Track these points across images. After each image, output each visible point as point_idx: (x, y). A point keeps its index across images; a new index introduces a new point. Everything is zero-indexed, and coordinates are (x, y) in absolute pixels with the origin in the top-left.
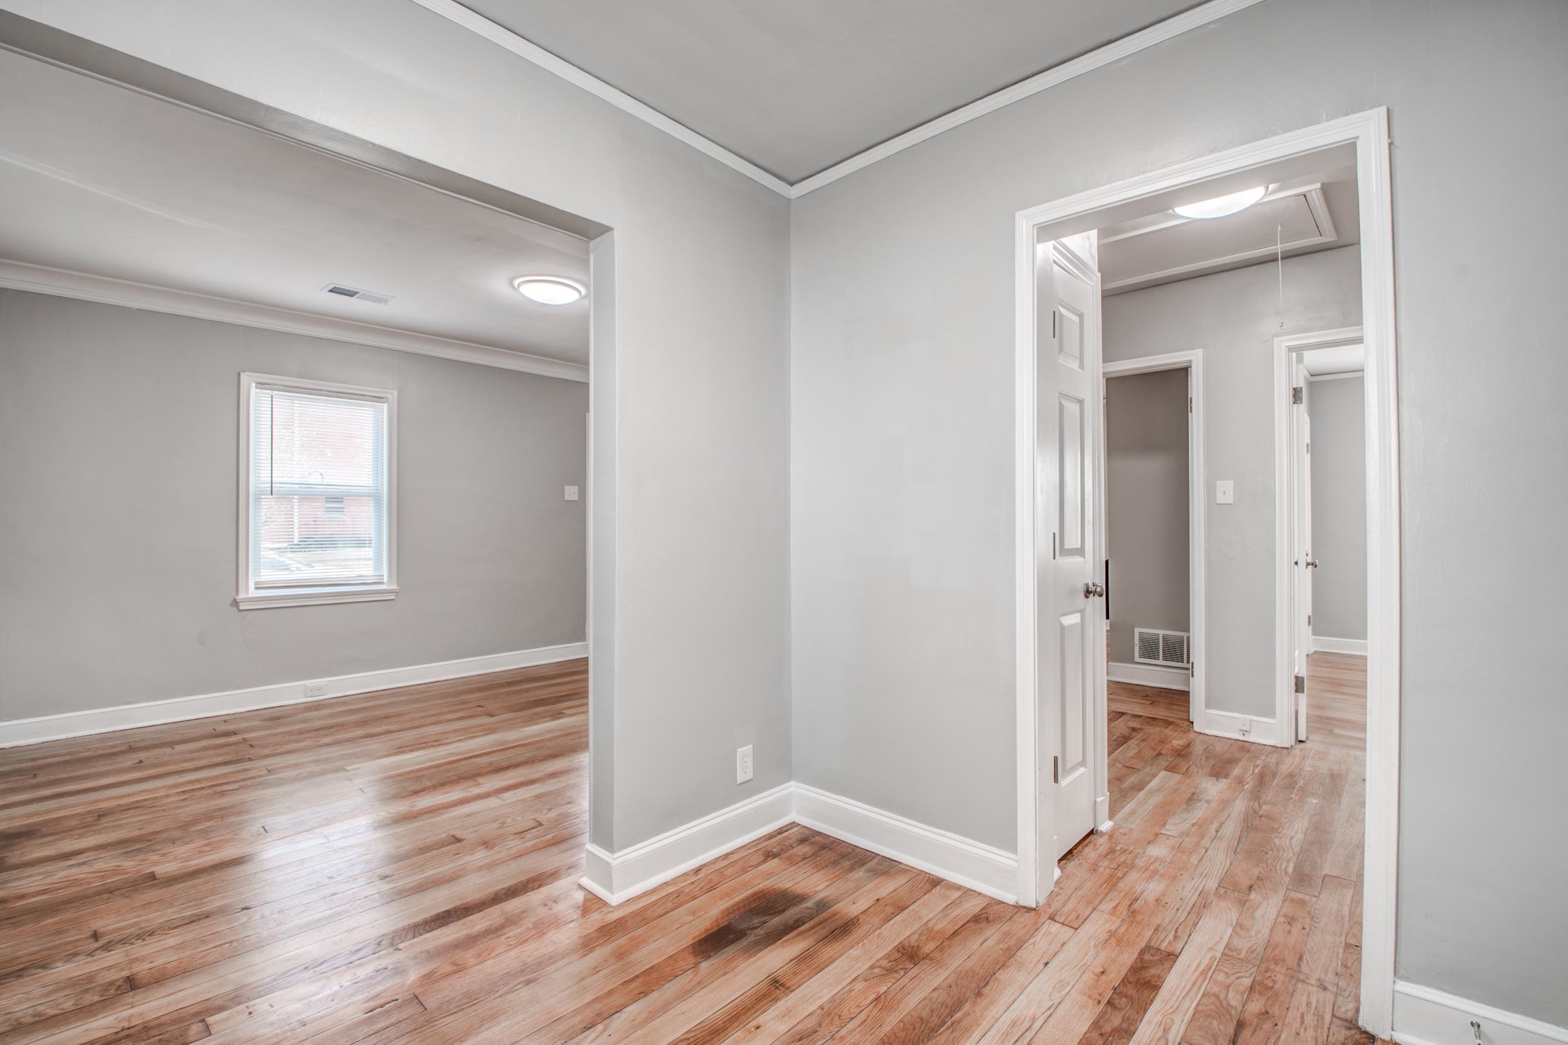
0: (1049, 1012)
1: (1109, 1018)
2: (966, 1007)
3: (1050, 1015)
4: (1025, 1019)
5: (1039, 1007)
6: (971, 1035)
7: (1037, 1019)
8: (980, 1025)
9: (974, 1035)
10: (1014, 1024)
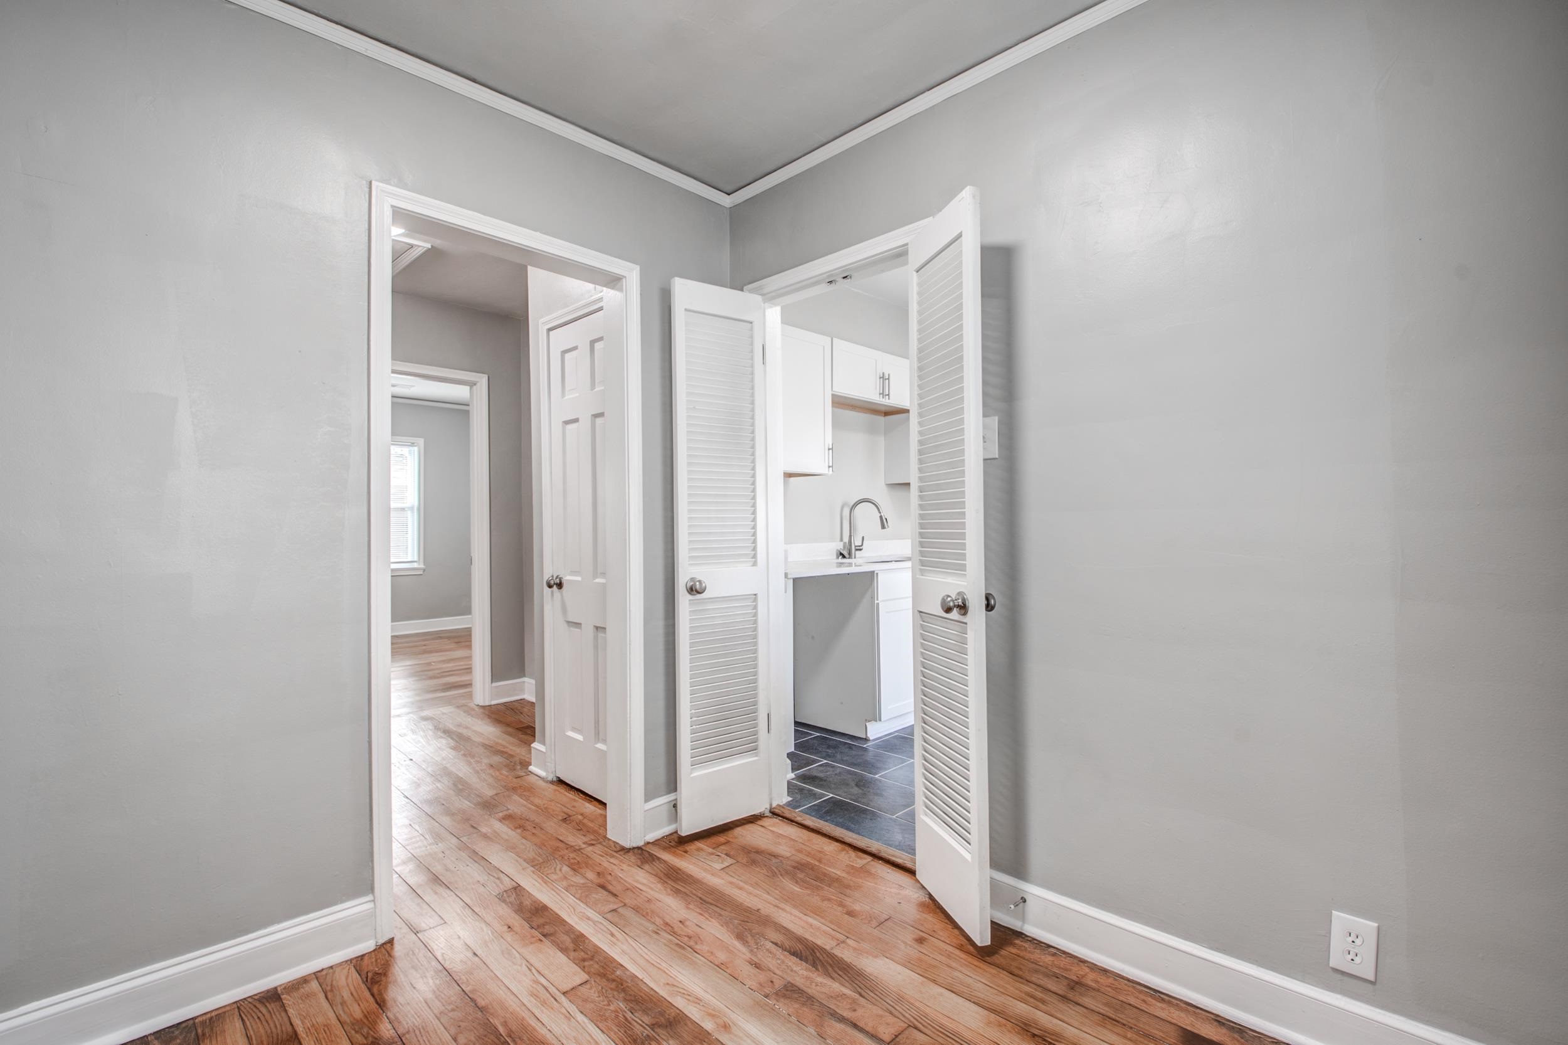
0: (534, 970)
1: (561, 941)
2: (496, 1022)
3: (538, 971)
4: (533, 987)
5: (525, 975)
6: (533, 1028)
7: (537, 980)
8: (523, 1017)
9: (533, 1024)
10: (534, 995)
